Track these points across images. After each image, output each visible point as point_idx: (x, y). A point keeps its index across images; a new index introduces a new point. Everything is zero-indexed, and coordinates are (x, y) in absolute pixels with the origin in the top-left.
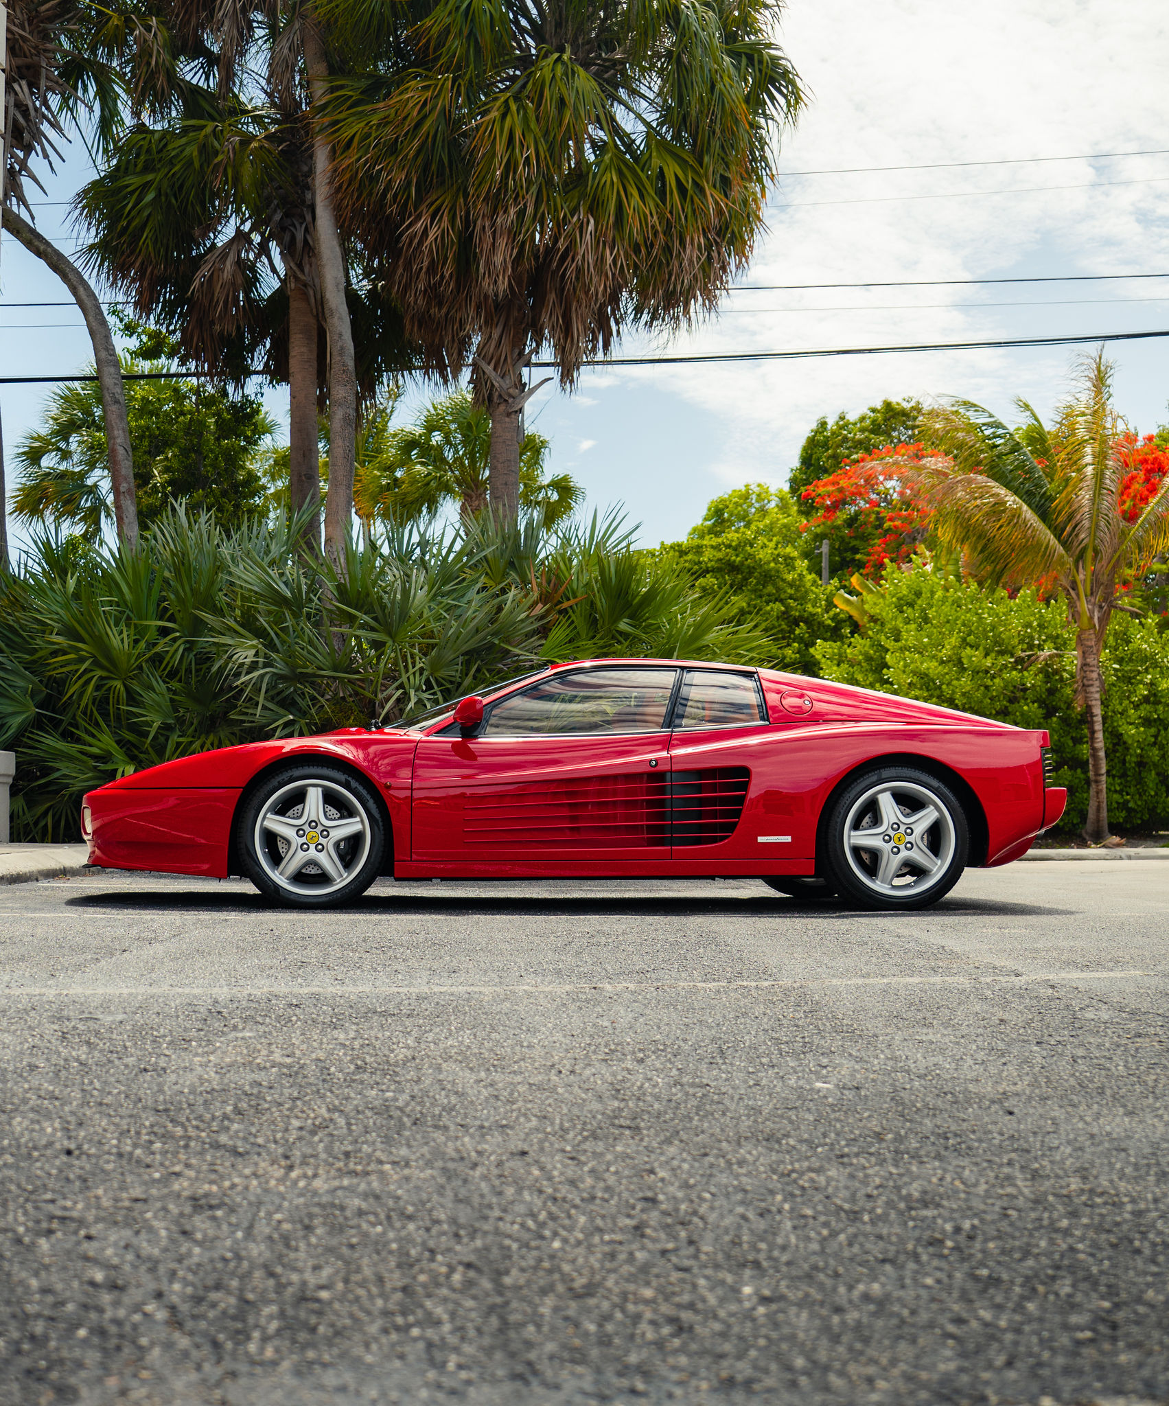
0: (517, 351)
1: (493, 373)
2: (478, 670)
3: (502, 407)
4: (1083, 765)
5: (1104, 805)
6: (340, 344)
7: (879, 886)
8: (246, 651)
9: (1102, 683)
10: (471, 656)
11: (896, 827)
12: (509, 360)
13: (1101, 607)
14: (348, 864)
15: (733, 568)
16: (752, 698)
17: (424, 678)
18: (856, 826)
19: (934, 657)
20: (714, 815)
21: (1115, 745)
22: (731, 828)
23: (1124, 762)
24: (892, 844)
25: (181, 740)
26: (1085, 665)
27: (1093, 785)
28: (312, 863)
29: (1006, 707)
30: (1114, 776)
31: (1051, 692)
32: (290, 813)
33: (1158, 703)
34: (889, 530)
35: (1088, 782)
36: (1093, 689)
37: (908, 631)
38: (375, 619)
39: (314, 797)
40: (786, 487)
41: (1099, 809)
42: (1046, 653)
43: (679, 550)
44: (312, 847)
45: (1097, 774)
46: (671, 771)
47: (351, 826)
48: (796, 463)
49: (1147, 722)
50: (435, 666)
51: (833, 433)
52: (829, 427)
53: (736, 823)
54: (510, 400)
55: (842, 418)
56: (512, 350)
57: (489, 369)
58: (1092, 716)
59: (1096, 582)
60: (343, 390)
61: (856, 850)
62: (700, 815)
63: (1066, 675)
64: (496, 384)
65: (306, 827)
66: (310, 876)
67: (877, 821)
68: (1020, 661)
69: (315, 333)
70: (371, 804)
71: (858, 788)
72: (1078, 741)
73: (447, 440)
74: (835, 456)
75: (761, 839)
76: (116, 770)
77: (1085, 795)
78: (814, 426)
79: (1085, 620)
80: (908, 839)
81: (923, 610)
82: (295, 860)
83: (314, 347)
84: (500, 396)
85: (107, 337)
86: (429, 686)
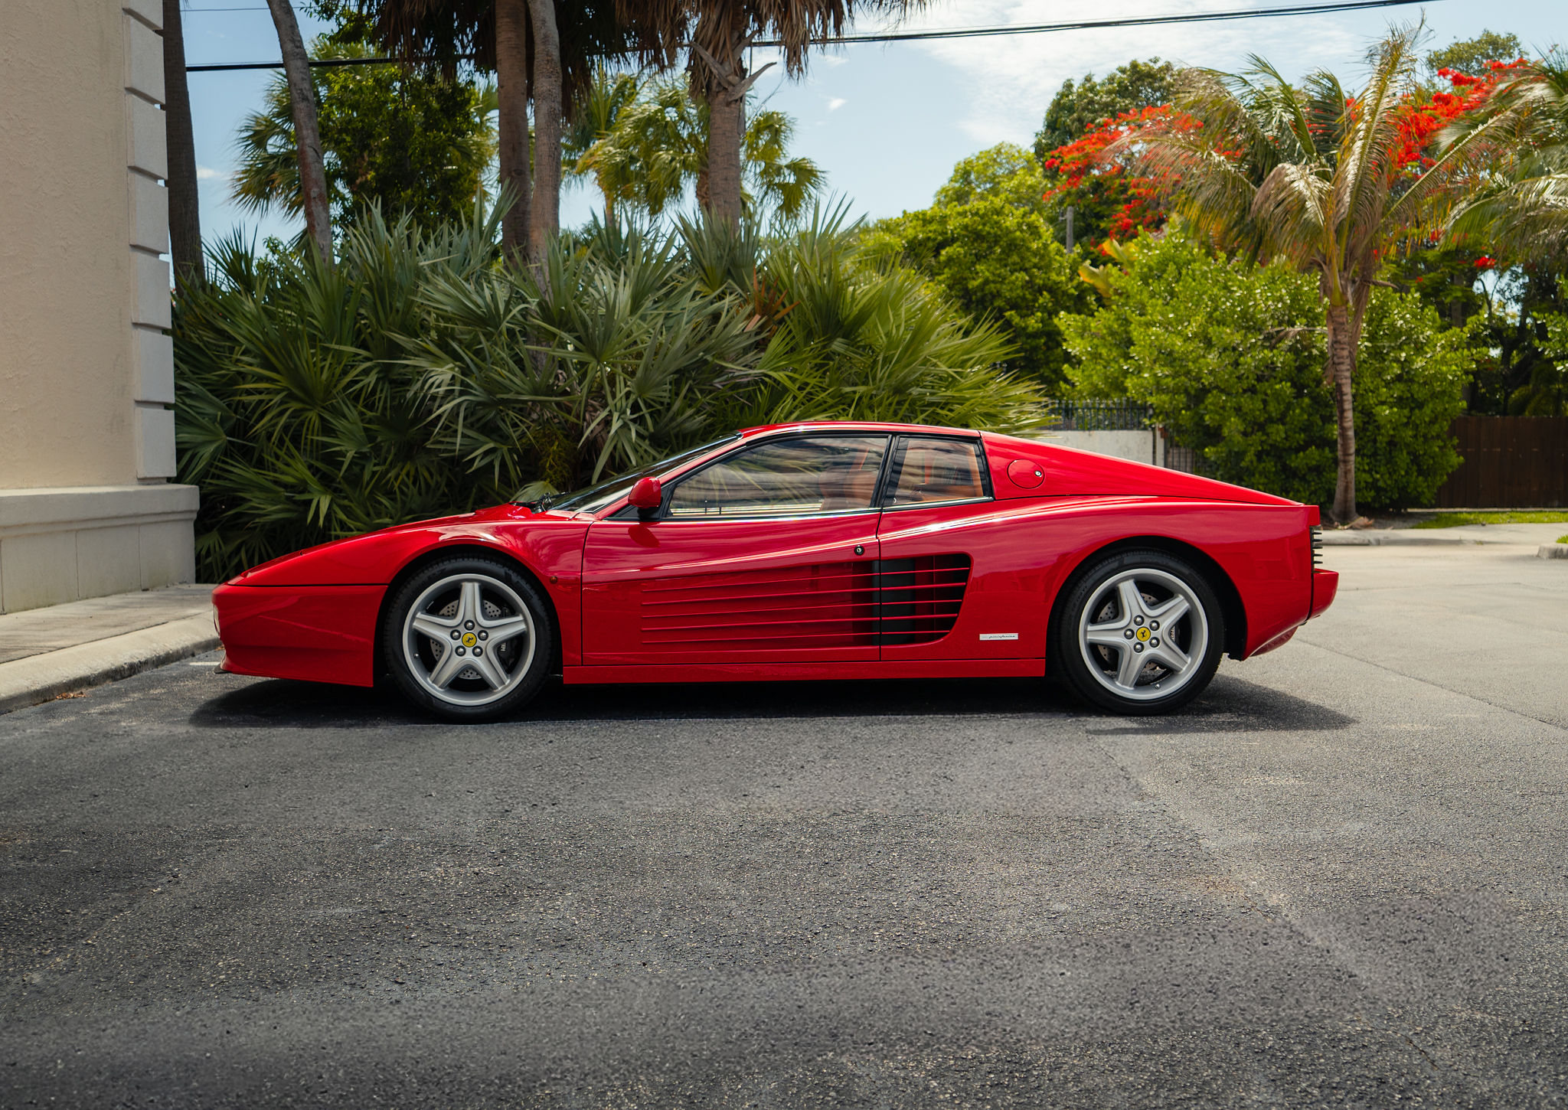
0: (736, 35)
1: (712, 60)
2: (690, 390)
3: (721, 96)
4: (1332, 445)
5: (1352, 486)
6: (543, 31)
7: (1122, 688)
8: (442, 374)
9: (1352, 361)
10: (681, 374)
11: (1140, 620)
12: (728, 45)
13: (1354, 282)
14: (510, 668)
15: (978, 237)
16: (973, 463)
17: (631, 401)
18: (1094, 619)
19: (1179, 333)
20: (930, 609)
21: (1364, 423)
22: (948, 624)
23: (1375, 441)
24: (1135, 640)
25: (376, 469)
26: (1335, 342)
27: (1342, 466)
28: (470, 668)
29: (1254, 386)
30: (1363, 455)
31: (1300, 369)
32: (444, 611)
33: (1412, 381)
34: (1133, 195)
35: (1336, 462)
36: (1344, 367)
37: (1154, 306)
38: (578, 338)
39: (470, 592)
40: (1032, 150)
41: (1346, 489)
42: (1298, 328)
43: (924, 219)
44: (469, 650)
45: (1346, 454)
46: (880, 559)
47: (515, 626)
48: (1040, 126)
49: (1400, 402)
50: (641, 388)
51: (1079, 95)
52: (1075, 89)
53: (955, 619)
54: (730, 89)
55: (1088, 79)
56: (731, 34)
57: (707, 55)
58: (1342, 394)
59: (1350, 255)
60: (547, 84)
61: (1093, 647)
62: (913, 610)
63: (1315, 352)
64: (715, 71)
65: (462, 628)
66: (468, 683)
67: (1117, 613)
68: (1269, 337)
69: (522, 16)
70: (535, 600)
71: (1096, 576)
72: (1327, 419)
73: (682, 118)
74: (1080, 120)
75: (983, 637)
76: (310, 502)
77: (1333, 475)
78: (1060, 88)
79: (1337, 296)
80: (1154, 634)
81: (1169, 284)
82: (450, 666)
83: (523, 31)
84: (719, 84)
85: (294, 26)
86: (635, 408)
